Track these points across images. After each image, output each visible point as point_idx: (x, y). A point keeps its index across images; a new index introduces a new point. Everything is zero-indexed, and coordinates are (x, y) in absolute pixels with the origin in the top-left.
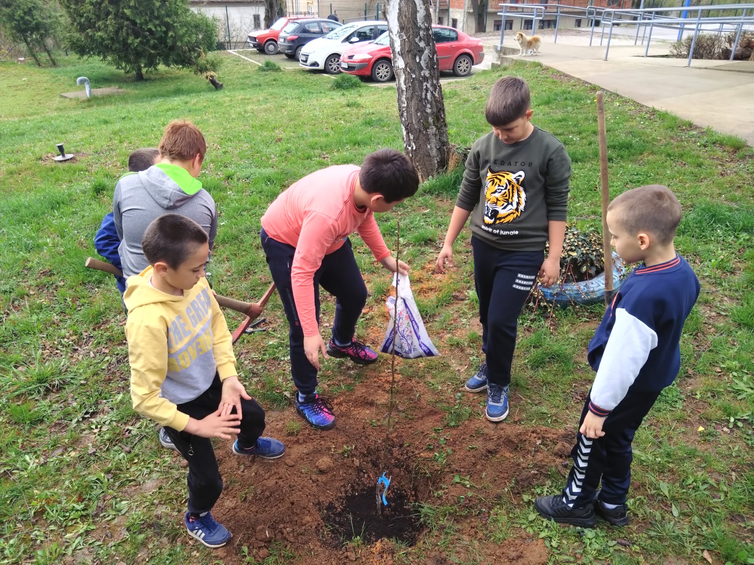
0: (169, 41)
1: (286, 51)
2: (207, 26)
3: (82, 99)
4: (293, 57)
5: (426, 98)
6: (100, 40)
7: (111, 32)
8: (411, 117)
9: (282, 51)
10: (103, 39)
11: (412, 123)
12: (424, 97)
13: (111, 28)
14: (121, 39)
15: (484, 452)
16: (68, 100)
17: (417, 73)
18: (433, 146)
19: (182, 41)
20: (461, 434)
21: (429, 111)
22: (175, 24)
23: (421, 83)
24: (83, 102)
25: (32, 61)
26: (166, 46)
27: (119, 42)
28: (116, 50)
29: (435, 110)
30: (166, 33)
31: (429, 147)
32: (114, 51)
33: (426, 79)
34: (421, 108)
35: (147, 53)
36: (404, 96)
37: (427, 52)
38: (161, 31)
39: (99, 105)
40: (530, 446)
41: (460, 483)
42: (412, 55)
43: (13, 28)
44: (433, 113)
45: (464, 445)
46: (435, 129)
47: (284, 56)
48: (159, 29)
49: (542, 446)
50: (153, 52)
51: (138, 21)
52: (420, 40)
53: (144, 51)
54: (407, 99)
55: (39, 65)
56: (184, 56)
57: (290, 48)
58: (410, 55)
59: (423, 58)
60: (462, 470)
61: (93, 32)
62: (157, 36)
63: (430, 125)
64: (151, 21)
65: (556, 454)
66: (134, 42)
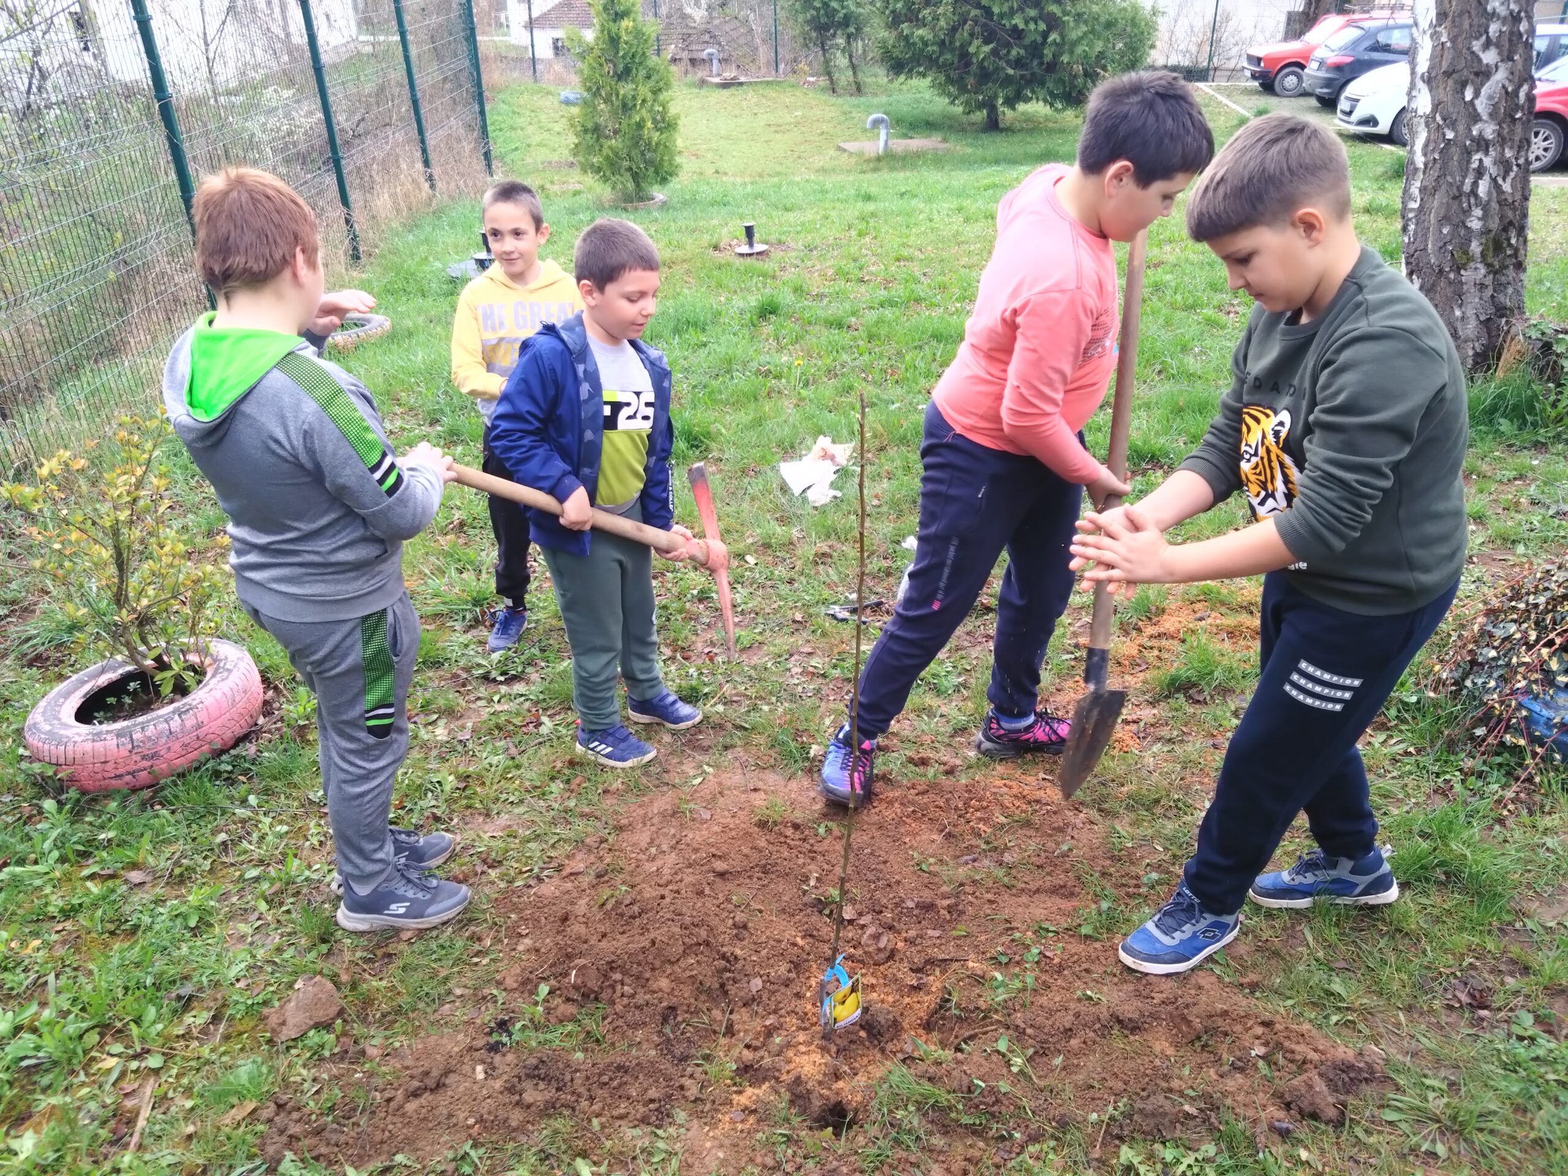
0: (1048, 53)
1: (1318, 91)
2: (1134, 22)
3: (866, 157)
4: (1329, 104)
5: (1474, 192)
6: (920, 45)
7: (942, 29)
8: (1425, 236)
9: (1309, 90)
10: (926, 44)
11: (1425, 249)
12: (1467, 188)
13: (942, 23)
14: (958, 44)
15: (1105, 1015)
16: (846, 155)
17: (1461, 128)
18: (1470, 312)
19: (1072, 52)
20: (1089, 958)
21: (1475, 224)
22: (1066, 18)
23: (1468, 153)
24: (869, 161)
25: (823, 81)
26: (1042, 63)
27: (952, 50)
28: (944, 65)
29: (1495, 224)
30: (1045, 35)
31: (1458, 313)
32: (941, 67)
33: (1482, 144)
34: (1455, 218)
35: (1002, 75)
36: (1418, 184)
37: (1500, 76)
38: (1036, 30)
39: (892, 169)
40: (1230, 1051)
41: (1004, 1055)
42: (1456, 82)
43: (808, 22)
44: (1485, 232)
45: (1078, 983)
46: (1483, 271)
47: (1313, 102)
48: (1032, 26)
49: (1261, 1064)
50: (1011, 72)
51: (996, 10)
52: (1487, 45)
53: (997, 69)
54: (1423, 190)
55: (834, 91)
56: (1071, 83)
57: (1328, 83)
58: (1450, 82)
59: (1484, 91)
60: (1029, 1031)
61: (910, 27)
62: (1027, 41)
63: (1471, 259)
64: (1021, 9)
65: (1278, 1095)
66: (980, 50)
